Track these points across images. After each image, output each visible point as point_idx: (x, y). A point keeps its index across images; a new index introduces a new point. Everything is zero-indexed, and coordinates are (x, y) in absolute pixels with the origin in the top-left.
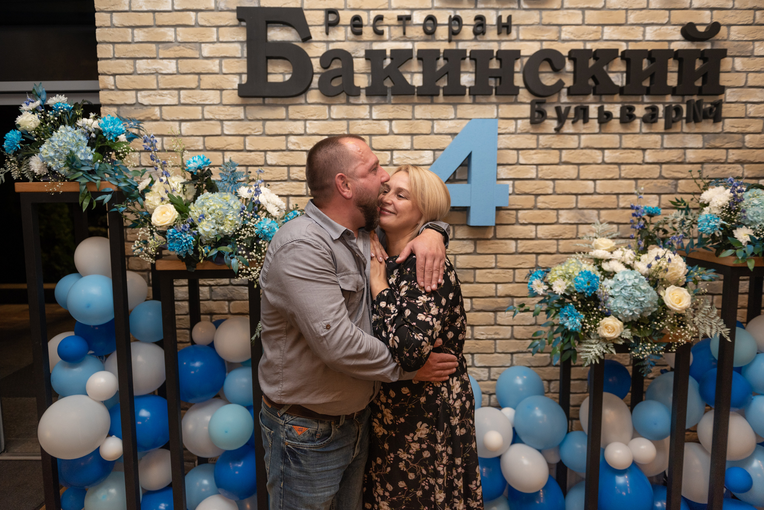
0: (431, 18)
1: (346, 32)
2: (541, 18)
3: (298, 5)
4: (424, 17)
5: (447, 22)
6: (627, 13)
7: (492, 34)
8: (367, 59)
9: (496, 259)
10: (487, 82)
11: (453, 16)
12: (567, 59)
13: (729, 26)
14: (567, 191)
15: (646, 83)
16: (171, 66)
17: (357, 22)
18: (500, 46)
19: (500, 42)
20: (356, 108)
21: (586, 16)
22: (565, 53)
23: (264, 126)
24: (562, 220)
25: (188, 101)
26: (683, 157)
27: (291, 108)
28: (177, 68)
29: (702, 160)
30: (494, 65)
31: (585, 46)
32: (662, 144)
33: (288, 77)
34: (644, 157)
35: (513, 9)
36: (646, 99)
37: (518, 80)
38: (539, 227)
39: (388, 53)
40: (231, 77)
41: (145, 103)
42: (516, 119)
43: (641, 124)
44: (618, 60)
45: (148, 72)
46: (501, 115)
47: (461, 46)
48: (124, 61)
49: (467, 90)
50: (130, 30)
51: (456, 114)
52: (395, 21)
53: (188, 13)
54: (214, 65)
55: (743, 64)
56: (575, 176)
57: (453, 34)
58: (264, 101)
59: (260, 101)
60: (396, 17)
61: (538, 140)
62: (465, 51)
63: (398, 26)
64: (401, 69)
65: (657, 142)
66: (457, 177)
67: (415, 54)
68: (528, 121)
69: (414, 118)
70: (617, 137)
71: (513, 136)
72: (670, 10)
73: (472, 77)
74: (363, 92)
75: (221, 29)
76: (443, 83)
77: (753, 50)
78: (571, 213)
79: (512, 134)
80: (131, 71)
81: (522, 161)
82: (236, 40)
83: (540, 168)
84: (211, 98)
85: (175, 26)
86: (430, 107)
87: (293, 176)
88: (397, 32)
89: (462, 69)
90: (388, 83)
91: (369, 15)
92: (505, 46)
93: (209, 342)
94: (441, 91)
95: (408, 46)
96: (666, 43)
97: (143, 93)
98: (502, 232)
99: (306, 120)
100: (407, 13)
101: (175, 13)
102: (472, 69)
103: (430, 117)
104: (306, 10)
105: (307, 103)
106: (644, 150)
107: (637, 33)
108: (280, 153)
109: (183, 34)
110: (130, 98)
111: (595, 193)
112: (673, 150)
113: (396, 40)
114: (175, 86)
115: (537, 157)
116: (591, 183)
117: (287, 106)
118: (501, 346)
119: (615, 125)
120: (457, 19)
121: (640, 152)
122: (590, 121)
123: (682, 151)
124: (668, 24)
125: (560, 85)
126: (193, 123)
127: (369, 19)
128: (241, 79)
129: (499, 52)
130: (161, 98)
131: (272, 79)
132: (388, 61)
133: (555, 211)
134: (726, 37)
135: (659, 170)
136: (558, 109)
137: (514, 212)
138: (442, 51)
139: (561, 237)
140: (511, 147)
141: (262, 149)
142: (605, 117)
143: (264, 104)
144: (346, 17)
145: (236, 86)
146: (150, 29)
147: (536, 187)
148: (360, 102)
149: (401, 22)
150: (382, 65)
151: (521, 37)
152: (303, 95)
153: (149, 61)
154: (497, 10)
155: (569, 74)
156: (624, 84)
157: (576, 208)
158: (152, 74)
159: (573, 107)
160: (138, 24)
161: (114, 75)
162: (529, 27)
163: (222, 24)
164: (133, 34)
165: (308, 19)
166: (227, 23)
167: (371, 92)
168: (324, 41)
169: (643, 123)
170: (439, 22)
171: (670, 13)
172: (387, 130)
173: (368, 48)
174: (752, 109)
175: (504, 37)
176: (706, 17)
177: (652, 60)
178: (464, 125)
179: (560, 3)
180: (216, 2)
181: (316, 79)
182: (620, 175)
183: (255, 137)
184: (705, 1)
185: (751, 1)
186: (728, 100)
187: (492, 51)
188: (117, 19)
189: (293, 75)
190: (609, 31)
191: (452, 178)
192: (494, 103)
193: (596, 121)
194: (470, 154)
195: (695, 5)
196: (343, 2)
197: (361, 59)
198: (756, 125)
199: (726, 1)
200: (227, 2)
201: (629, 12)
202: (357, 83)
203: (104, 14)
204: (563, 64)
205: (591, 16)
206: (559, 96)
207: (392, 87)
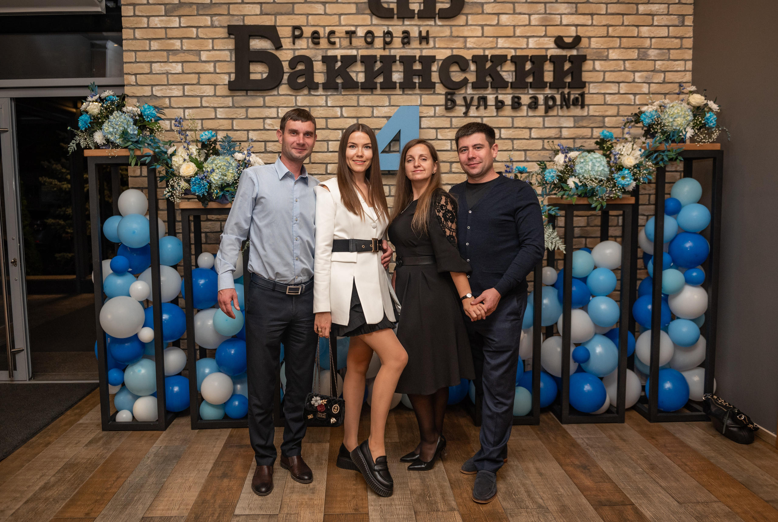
0: (370, 32)
1: (308, 42)
2: (451, 32)
3: (273, 24)
4: (365, 31)
5: (382, 35)
6: (514, 28)
7: (415, 44)
8: (323, 62)
10: (412, 79)
11: (386, 31)
12: (471, 63)
13: (589, 38)
15: (530, 80)
16: (178, 68)
17: (316, 35)
18: (421, 52)
19: (421, 49)
20: (316, 97)
21: (485, 31)
22: (469, 57)
23: (247, 111)
25: (190, 94)
26: (560, 134)
27: (267, 98)
28: (183, 69)
29: (573, 136)
30: (417, 66)
31: (484, 52)
32: (544, 125)
33: (265, 76)
34: (530, 134)
35: (431, 25)
36: (531, 91)
37: (435, 77)
39: (339, 58)
40: (223, 76)
41: (159, 95)
42: (435, 106)
43: (527, 110)
44: (509, 62)
45: (161, 72)
46: (423, 103)
47: (393, 52)
48: (144, 65)
49: (398, 85)
50: (148, 41)
51: (390, 102)
52: (343, 35)
53: (191, 29)
54: (210, 67)
55: (601, 65)
57: (386, 44)
58: (247, 93)
59: (244, 93)
60: (344, 31)
61: (451, 121)
62: (395, 56)
63: (346, 38)
64: (348, 70)
65: (540, 123)
66: (392, 150)
67: (359, 58)
68: (444, 107)
69: (359, 106)
70: (510, 119)
71: (433, 119)
72: (546, 26)
73: (402, 74)
74: (321, 86)
75: (215, 41)
76: (380, 79)
77: (608, 55)
79: (432, 117)
80: (149, 71)
81: (440, 137)
82: (226, 48)
84: (208, 91)
85: (181, 39)
86: (370, 97)
87: (269, 149)
88: (346, 42)
89: (394, 69)
90: (339, 81)
91: (325, 30)
92: (425, 53)
93: (211, 266)
94: (378, 85)
95: (354, 52)
96: (544, 50)
97: (157, 87)
99: (278, 107)
100: (353, 29)
101: (181, 29)
102: (401, 69)
103: (370, 105)
104: (278, 26)
105: (279, 95)
107: (522, 43)
108: (259, 132)
109: (187, 44)
110: (147, 91)
112: (552, 129)
113: (345, 48)
114: (181, 83)
115: (450, 134)
117: (264, 97)
119: (508, 111)
120: (389, 33)
121: (528, 130)
122: (488, 107)
123: (559, 129)
124: (545, 36)
125: (465, 82)
126: (194, 110)
127: (325, 33)
128: (230, 77)
129: (420, 57)
130: (171, 91)
131: (253, 77)
132: (339, 64)
134: (587, 46)
135: (542, 144)
136: (465, 98)
138: (378, 56)
140: (432, 127)
141: (245, 129)
142: (500, 104)
143: (247, 95)
144: (308, 31)
145: (227, 82)
146: (163, 41)
147: (451, 156)
148: (319, 94)
149: (348, 36)
150: (335, 66)
151: (437, 46)
152: (276, 89)
153: (162, 64)
154: (419, 26)
155: (473, 73)
156: (514, 80)
158: (164, 73)
159: (476, 97)
160: (154, 37)
161: (136, 74)
162: (443, 39)
163: (216, 37)
164: (150, 44)
165: (279, 33)
166: (220, 36)
167: (326, 86)
168: (292, 49)
169: (529, 109)
170: (376, 35)
171: (546, 29)
172: (339, 114)
173: (324, 55)
174: (609, 98)
175: (424, 45)
176: (572, 31)
177: (533, 62)
178: (396, 110)
179: (465, 21)
180: (212, 21)
181: (286, 77)
182: (513, 147)
183: (240, 120)
184: (571, 20)
185: (605, 20)
186: (591, 92)
187: (415, 56)
188: (138, 34)
189: (269, 73)
190: (502, 41)
191: (387, 150)
192: (418, 94)
193: (494, 107)
194: (400, 131)
195: (564, 22)
196: (306, 21)
197: (319, 62)
198: (613, 111)
199: (587, 20)
200: (219, 21)
201: (516, 27)
202: (316, 80)
203: (129, 30)
204: (468, 66)
205: (488, 31)
206: (466, 89)
207: (342, 83)
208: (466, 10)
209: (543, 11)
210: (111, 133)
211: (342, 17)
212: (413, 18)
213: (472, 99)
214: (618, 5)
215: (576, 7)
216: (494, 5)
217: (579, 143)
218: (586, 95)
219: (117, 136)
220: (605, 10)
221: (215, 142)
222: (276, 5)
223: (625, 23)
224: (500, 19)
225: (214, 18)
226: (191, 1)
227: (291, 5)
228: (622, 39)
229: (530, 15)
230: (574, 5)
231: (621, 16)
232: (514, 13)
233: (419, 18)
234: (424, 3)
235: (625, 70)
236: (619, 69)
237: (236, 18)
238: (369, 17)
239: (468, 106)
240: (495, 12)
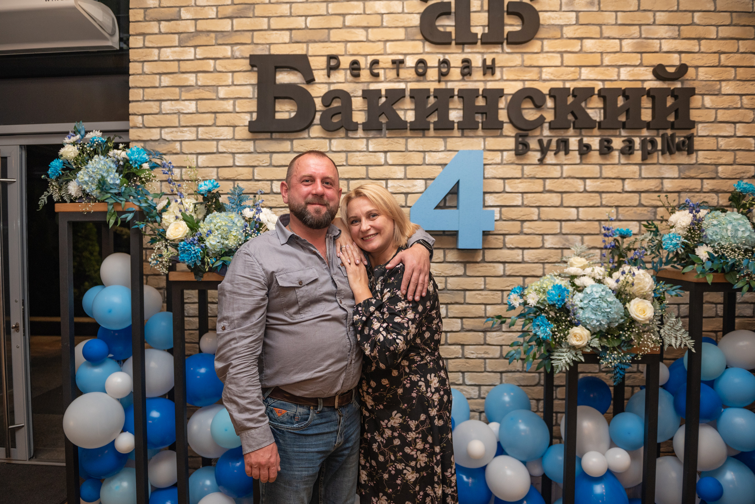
0: (421, 62)
1: (346, 74)
2: (523, 61)
3: (304, 53)
4: (416, 60)
5: (436, 65)
6: (602, 56)
7: (477, 75)
8: (364, 98)
9: (485, 281)
10: (474, 118)
11: (441, 60)
12: (547, 97)
13: (697, 67)
14: (551, 218)
15: (622, 118)
16: (191, 107)
17: (355, 66)
18: (486, 85)
19: (485, 81)
20: (354, 141)
21: (565, 59)
22: (546, 91)
23: (271, 158)
24: (547, 245)
25: (205, 137)
26: (661, 186)
27: (295, 142)
28: (197, 108)
29: (678, 189)
30: (480, 102)
31: (564, 84)
32: (640, 175)
33: (293, 114)
34: (623, 186)
35: (497, 53)
36: (623, 133)
37: (503, 116)
38: (526, 251)
39: (383, 93)
40: (243, 115)
41: (168, 139)
42: (502, 151)
43: (619, 156)
44: (595, 97)
45: (172, 112)
46: (488, 147)
47: (450, 85)
48: (152, 103)
49: (456, 125)
50: (158, 76)
51: (445, 146)
52: (390, 65)
53: (208, 61)
54: (228, 106)
55: (712, 101)
56: (558, 204)
57: (443, 75)
58: (271, 136)
59: (268, 135)
60: (390, 61)
61: (523, 170)
62: (453, 90)
63: (393, 69)
65: (635, 172)
66: (447, 204)
67: (408, 93)
68: (513, 152)
69: (407, 150)
70: (597, 167)
71: (499, 166)
72: (642, 53)
73: (461, 113)
74: (360, 127)
75: (235, 74)
76: (434, 118)
77: (720, 89)
78: (556, 239)
79: (499, 164)
80: (157, 111)
81: (508, 189)
82: (248, 83)
83: (525, 196)
84: (225, 133)
85: (197, 72)
86: (422, 140)
88: (392, 74)
89: (451, 106)
90: (383, 119)
91: (366, 60)
92: (490, 85)
94: (432, 126)
95: (402, 86)
96: (640, 82)
97: (167, 130)
98: (490, 255)
100: (401, 57)
101: (196, 62)
102: (460, 106)
103: (422, 150)
104: (311, 56)
105: (310, 138)
106: (623, 179)
107: (612, 74)
109: (202, 79)
110: (155, 134)
111: (578, 220)
112: (651, 180)
113: (390, 81)
114: (194, 124)
115: (522, 186)
116: (574, 210)
117: (291, 140)
118: (490, 365)
119: (595, 156)
120: (445, 62)
121: (620, 182)
122: (571, 153)
123: (660, 180)
124: (641, 65)
125: (541, 120)
126: (209, 156)
127: (366, 63)
128: (251, 117)
129: (484, 90)
130: (182, 134)
131: (279, 116)
132: (383, 100)
133: (541, 237)
134: (695, 77)
135: (638, 199)
136: (540, 142)
137: (501, 237)
138: (432, 90)
139: (546, 261)
140: (498, 177)
141: (268, 178)
142: (585, 149)
143: (271, 139)
144: (345, 62)
145: (247, 123)
146: (175, 75)
147: (522, 213)
148: (358, 136)
149: (395, 66)
150: (378, 103)
151: (505, 78)
152: (307, 130)
153: (173, 102)
154: (482, 53)
155: (550, 110)
156: (602, 119)
157: (561, 233)
158: (175, 113)
159: (554, 140)
160: (165, 71)
161: (143, 115)
162: (512, 69)
163: (237, 69)
164: (160, 79)
165: (312, 64)
166: (241, 69)
167: (367, 127)
168: (326, 83)
169: (621, 155)
170: (429, 64)
171: (641, 56)
172: (382, 161)
173: (366, 88)
174: (722, 143)
175: (489, 77)
176: (675, 60)
177: (626, 97)
178: (453, 156)
179: (540, 47)
180: (232, 51)
181: (318, 116)
182: (601, 202)
183: (263, 168)
184: (673, 46)
185: (715, 46)
186: (699, 134)
187: (478, 90)
188: (148, 68)
189: (298, 112)
190: (586, 72)
191: (442, 205)
192: (481, 137)
193: (577, 153)
194: (458, 183)
195: (665, 48)
196: (343, 49)
197: (359, 98)
198: (728, 158)
199: (693, 46)
200: (241, 51)
201: (604, 55)
202: (355, 120)
203: (137, 64)
204: (544, 101)
205: (569, 59)
206: (542, 130)
207: (387, 123)
208: (540, 34)
209: (637, 35)
210: (86, 183)
211: (388, 44)
212: (475, 43)
213: (550, 142)
214: (732, 28)
215: (679, 30)
216: (576, 27)
217: (685, 197)
218: (695, 138)
219: (94, 187)
220: (715, 33)
221: (218, 195)
222: (308, 31)
223: (741, 50)
224: (584, 44)
225: (236, 48)
226: (209, 29)
227: (326, 31)
228: (738, 69)
229: (620, 39)
230: (676, 28)
231: (736, 41)
232: (602, 37)
233: (483, 43)
234: (488, 26)
235: (742, 108)
236: (735, 106)
237: (261, 47)
238: (420, 43)
239: (544, 150)
240: (578, 36)
